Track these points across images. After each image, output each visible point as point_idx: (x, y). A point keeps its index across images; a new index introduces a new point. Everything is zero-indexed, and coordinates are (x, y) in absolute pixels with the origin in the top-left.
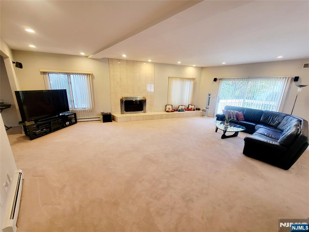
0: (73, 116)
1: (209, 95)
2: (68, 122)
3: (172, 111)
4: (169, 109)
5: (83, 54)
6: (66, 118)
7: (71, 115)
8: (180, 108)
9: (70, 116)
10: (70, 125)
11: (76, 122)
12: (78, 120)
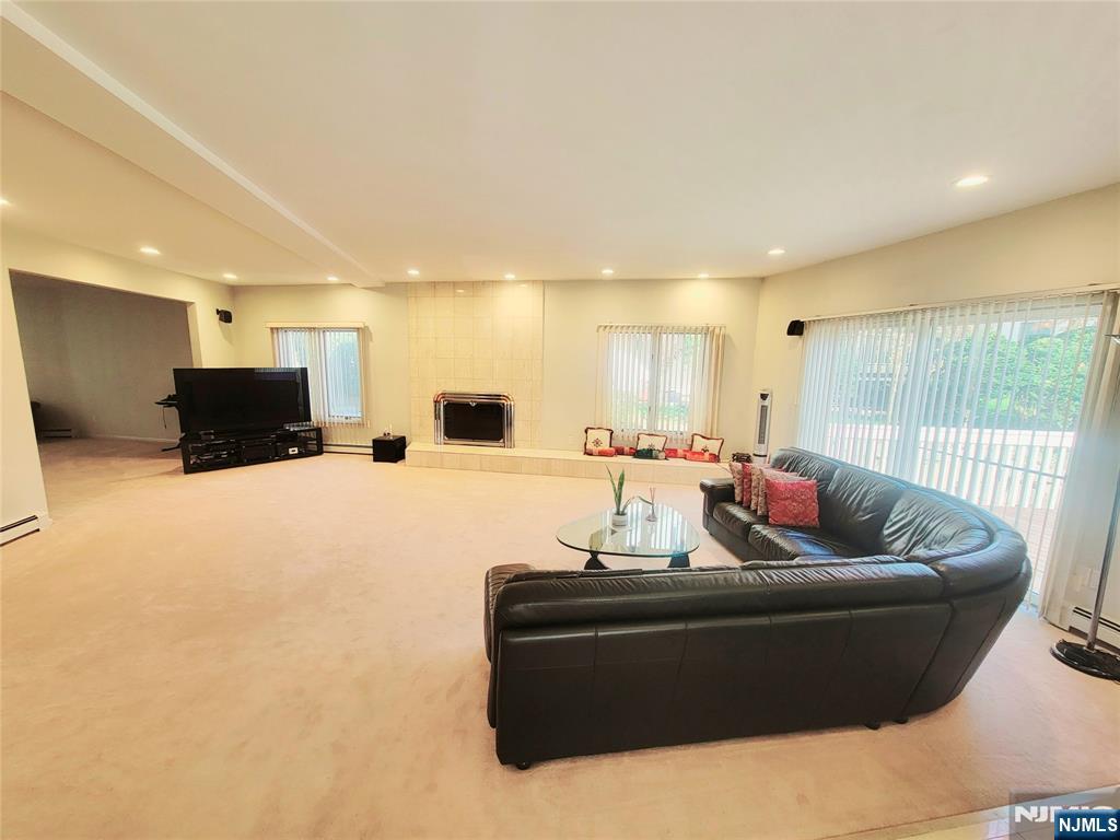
0: (313, 435)
1: (764, 397)
2: (296, 449)
3: (602, 454)
4: (597, 442)
5: (333, 279)
6: (293, 439)
7: (308, 430)
8: (643, 445)
9: (303, 434)
10: (300, 456)
11: (320, 452)
12: (325, 448)
